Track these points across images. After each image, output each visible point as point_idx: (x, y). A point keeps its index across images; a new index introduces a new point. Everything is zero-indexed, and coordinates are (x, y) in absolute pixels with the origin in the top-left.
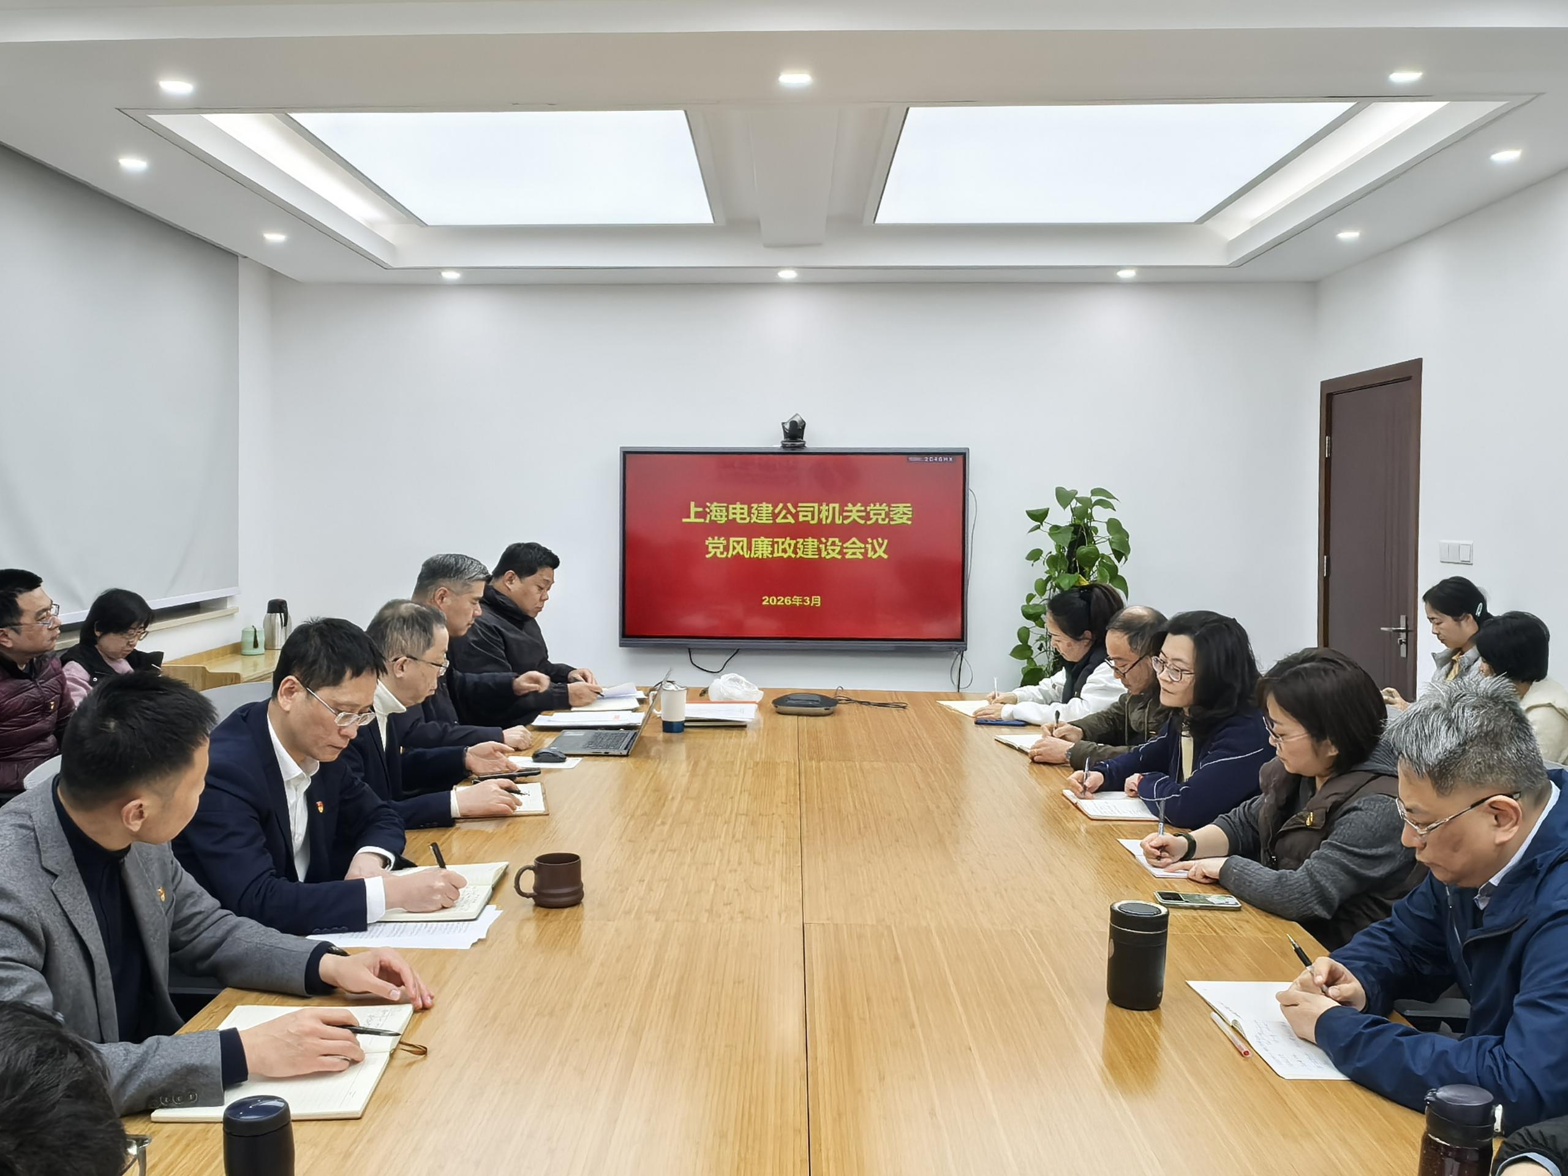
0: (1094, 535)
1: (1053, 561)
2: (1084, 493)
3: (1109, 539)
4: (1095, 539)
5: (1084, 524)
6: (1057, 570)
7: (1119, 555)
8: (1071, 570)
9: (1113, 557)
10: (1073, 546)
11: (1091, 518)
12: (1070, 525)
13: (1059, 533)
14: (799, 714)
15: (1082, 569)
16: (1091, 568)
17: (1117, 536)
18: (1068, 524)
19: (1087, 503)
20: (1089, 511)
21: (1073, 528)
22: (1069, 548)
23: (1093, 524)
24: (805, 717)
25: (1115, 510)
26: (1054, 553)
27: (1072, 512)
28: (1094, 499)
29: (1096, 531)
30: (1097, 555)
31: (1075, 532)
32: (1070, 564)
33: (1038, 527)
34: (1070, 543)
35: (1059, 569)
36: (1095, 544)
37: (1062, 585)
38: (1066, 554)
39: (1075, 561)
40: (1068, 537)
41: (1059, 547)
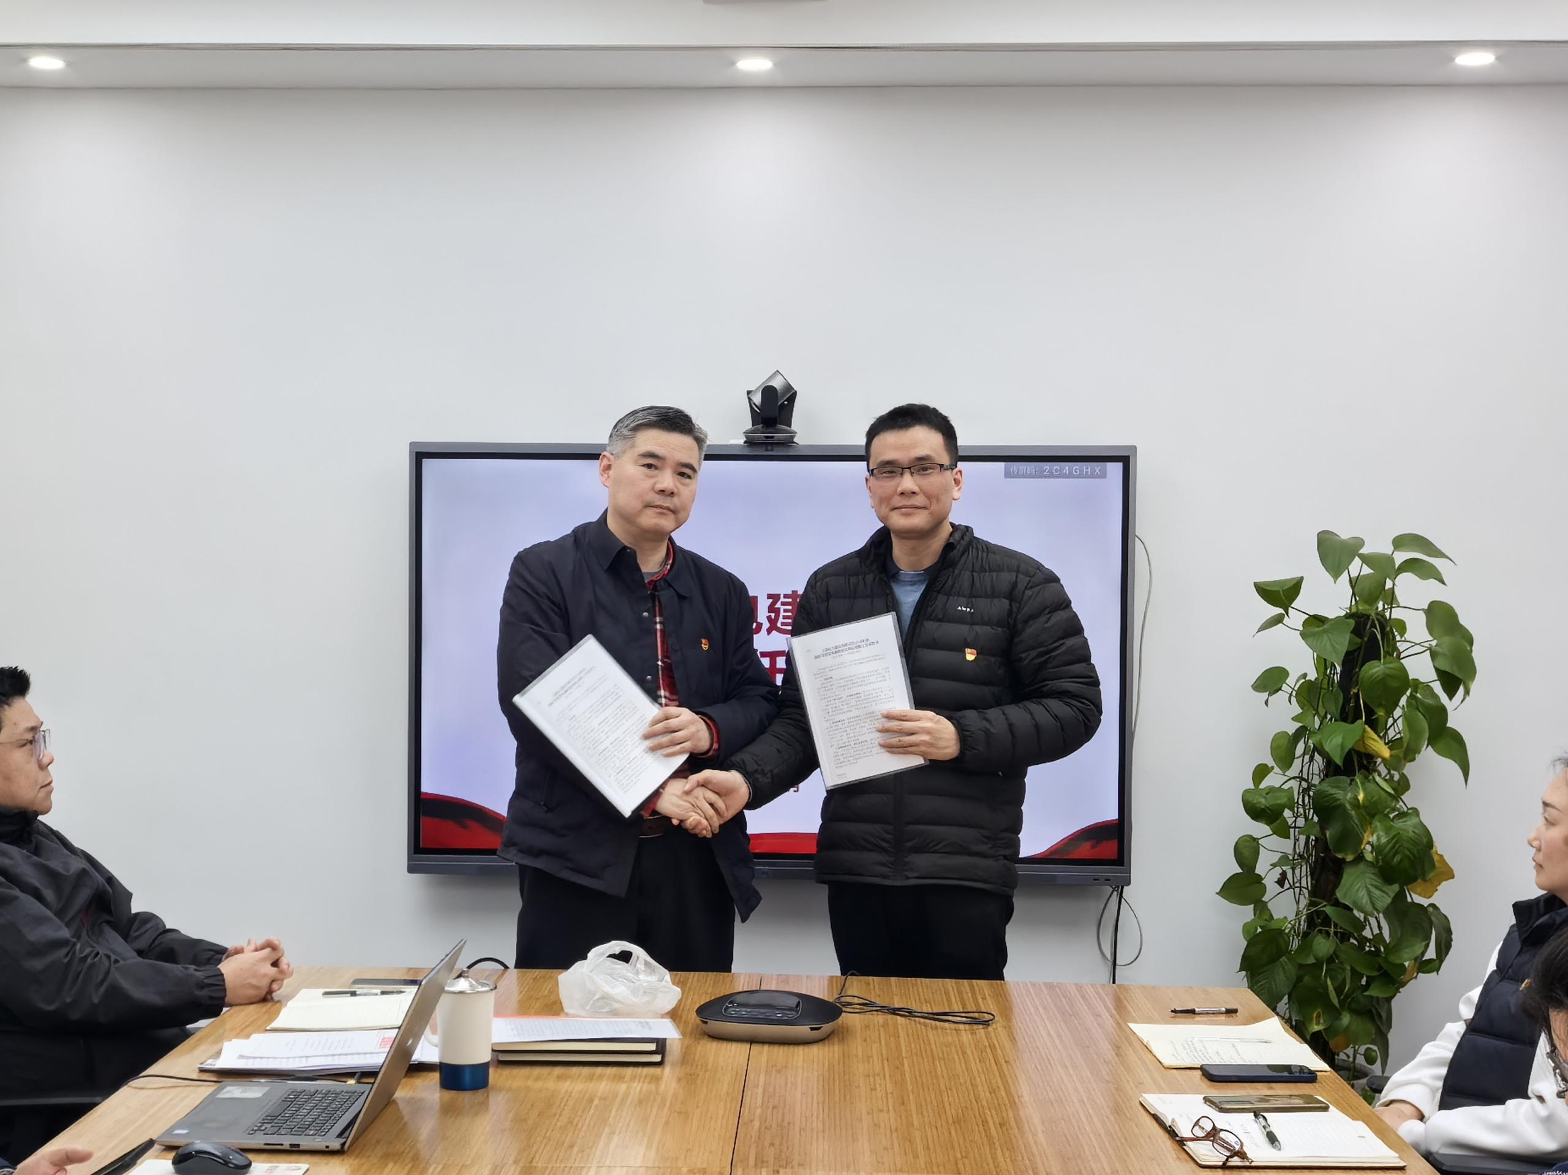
0: (1398, 638)
1: (1308, 694)
2: (1378, 544)
3: (1430, 649)
4: (1401, 646)
5: (1377, 614)
6: (1317, 713)
7: (1452, 682)
8: (1348, 715)
9: (1437, 688)
10: (1353, 661)
11: (1391, 599)
12: (1348, 616)
13: (1325, 631)
14: (752, 1041)
15: (1370, 712)
16: (1390, 713)
17: (1447, 640)
18: (1342, 613)
19: (1383, 566)
20: (1389, 584)
21: (1352, 622)
22: (1344, 664)
23: (1396, 614)
24: (766, 1047)
25: (1443, 583)
26: (1312, 676)
27: (1353, 587)
28: (1400, 557)
29: (1402, 626)
30: (1402, 681)
31: (1357, 631)
32: (1347, 700)
33: (1278, 620)
34: (1348, 654)
35: (1322, 712)
36: (1399, 657)
37: (1327, 748)
38: (1336, 678)
39: (1357, 696)
40: (1343, 642)
41: (1323, 664)
